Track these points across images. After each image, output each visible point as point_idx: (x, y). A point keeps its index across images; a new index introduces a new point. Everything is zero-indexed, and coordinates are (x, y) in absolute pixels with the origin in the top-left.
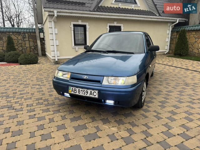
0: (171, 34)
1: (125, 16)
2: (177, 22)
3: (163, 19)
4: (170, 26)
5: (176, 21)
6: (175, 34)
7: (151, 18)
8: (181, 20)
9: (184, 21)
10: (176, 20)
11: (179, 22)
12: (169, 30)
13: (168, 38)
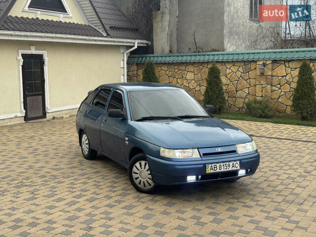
0: (128, 68)
1: (52, 38)
2: (136, 47)
3: (114, 42)
4: (123, 53)
5: (133, 45)
6: (135, 67)
7: (96, 40)
8: (141, 43)
9: (146, 45)
10: (134, 43)
11: (138, 46)
12: (123, 60)
13: (124, 75)
